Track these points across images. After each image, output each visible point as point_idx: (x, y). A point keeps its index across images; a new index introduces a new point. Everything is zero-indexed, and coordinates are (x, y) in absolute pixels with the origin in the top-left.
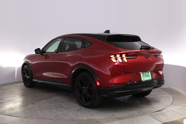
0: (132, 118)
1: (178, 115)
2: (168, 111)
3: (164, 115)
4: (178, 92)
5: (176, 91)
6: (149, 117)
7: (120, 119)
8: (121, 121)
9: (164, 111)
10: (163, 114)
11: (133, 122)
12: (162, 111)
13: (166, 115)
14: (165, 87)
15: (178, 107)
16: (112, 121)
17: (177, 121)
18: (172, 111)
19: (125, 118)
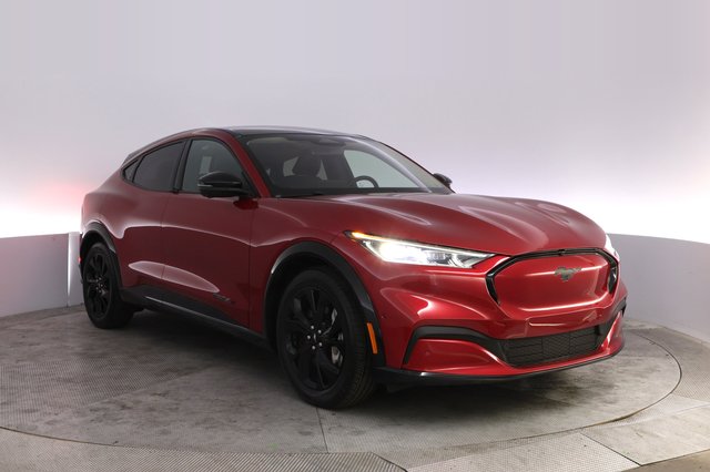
0: (521, 444)
1: (698, 435)
2: (659, 420)
3: (645, 433)
4: (696, 344)
5: (690, 342)
6: (587, 441)
7: (474, 449)
8: (479, 458)
9: (646, 419)
10: (640, 432)
11: (523, 461)
12: (638, 421)
13: (652, 435)
14: (648, 327)
15: (699, 403)
16: (443, 459)
17: (695, 456)
18: (674, 417)
19: (493, 445)
